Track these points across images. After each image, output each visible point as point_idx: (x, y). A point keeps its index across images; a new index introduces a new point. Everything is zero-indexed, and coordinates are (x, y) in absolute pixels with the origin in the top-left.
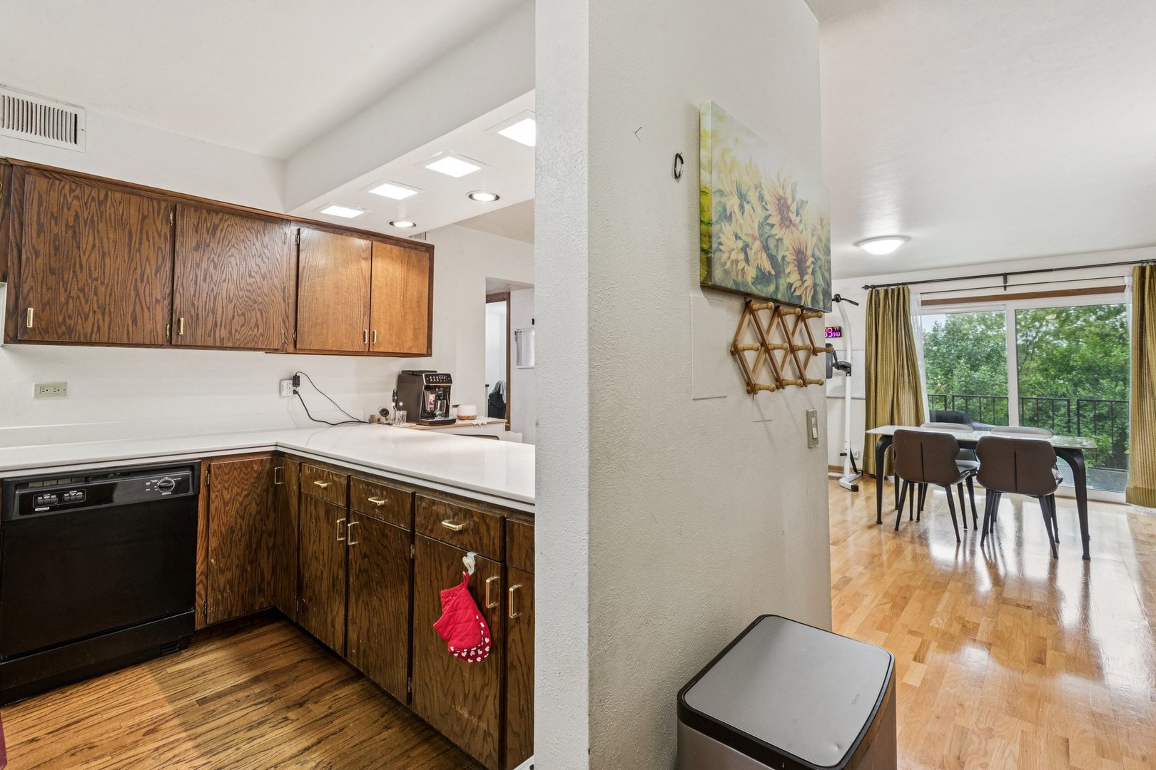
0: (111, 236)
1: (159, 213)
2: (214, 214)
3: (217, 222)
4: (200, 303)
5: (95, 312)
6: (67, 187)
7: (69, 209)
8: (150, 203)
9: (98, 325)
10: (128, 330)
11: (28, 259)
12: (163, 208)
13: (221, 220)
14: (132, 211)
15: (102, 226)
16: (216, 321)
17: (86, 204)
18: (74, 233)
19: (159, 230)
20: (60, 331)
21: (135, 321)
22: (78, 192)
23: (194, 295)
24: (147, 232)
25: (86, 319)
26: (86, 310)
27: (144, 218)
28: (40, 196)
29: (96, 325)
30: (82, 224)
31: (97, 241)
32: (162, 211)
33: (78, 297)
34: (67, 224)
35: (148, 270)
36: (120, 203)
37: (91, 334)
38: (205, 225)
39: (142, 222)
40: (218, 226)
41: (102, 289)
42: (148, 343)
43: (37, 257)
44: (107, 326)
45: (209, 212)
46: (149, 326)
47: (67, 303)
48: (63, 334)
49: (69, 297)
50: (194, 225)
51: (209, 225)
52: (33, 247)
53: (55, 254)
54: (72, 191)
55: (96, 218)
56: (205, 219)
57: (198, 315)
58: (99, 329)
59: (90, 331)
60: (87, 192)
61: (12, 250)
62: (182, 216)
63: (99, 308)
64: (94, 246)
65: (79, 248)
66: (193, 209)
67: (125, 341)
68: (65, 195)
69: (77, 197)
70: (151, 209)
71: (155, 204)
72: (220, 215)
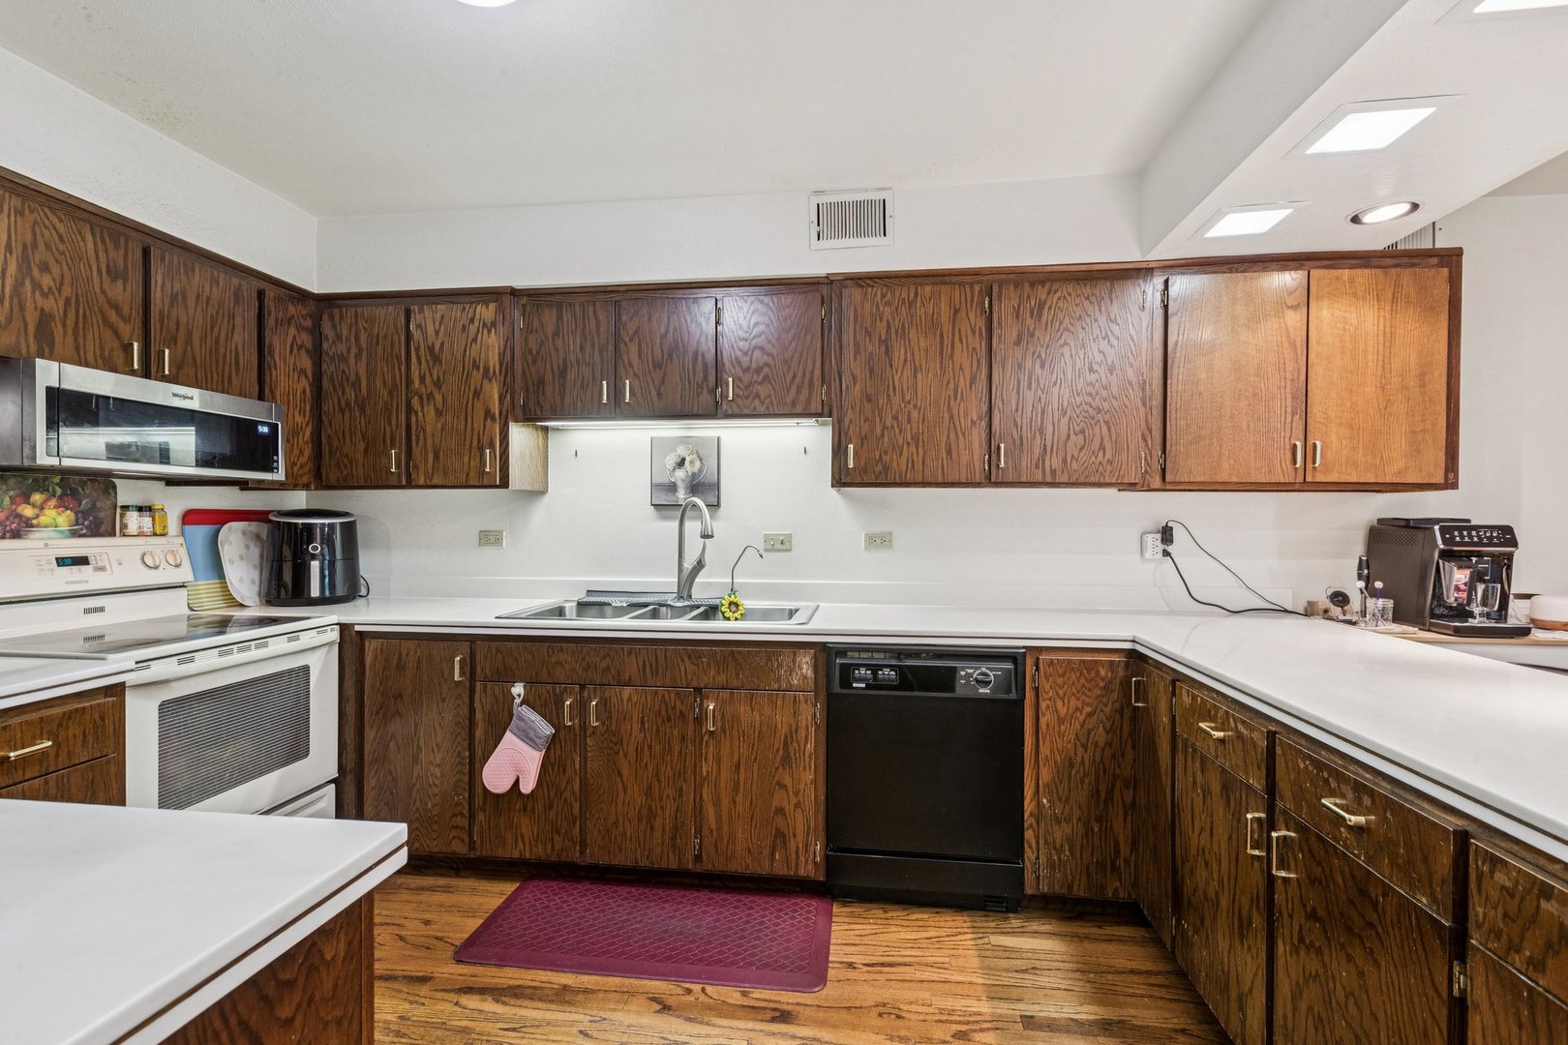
0: (922, 344)
1: (971, 305)
2: (1039, 286)
3: (1043, 298)
4: (1024, 421)
5: (908, 444)
6: (879, 293)
7: (881, 320)
8: (963, 290)
9: (913, 460)
10: (942, 465)
11: (847, 386)
12: (976, 293)
13: (1048, 293)
14: (943, 306)
15: (912, 334)
16: (1045, 445)
17: (897, 309)
18: (887, 347)
19: (973, 324)
20: (877, 470)
21: (949, 452)
22: (889, 297)
23: (1017, 410)
24: (960, 330)
25: (901, 454)
26: (900, 443)
27: (956, 311)
28: (856, 311)
29: (910, 461)
30: (893, 336)
31: (908, 354)
32: (976, 298)
33: (892, 427)
34: (880, 339)
35: (962, 384)
36: (930, 299)
37: (906, 472)
38: (1028, 306)
39: (955, 314)
40: (1045, 302)
41: (915, 415)
42: (964, 481)
43: (855, 384)
44: (920, 459)
45: (1033, 284)
46: (965, 459)
47: (883, 435)
48: (880, 473)
49: (884, 428)
50: (1014, 308)
51: (1033, 305)
52: (851, 373)
53: (871, 378)
54: (883, 296)
55: (906, 325)
56: (1029, 297)
57: (1021, 438)
58: (913, 466)
59: (904, 469)
60: (897, 294)
62: (1000, 299)
63: (912, 438)
64: (906, 360)
65: (891, 366)
66: (1012, 285)
67: (940, 480)
68: (878, 303)
69: (888, 304)
70: (963, 299)
71: (968, 290)
72: (1047, 286)
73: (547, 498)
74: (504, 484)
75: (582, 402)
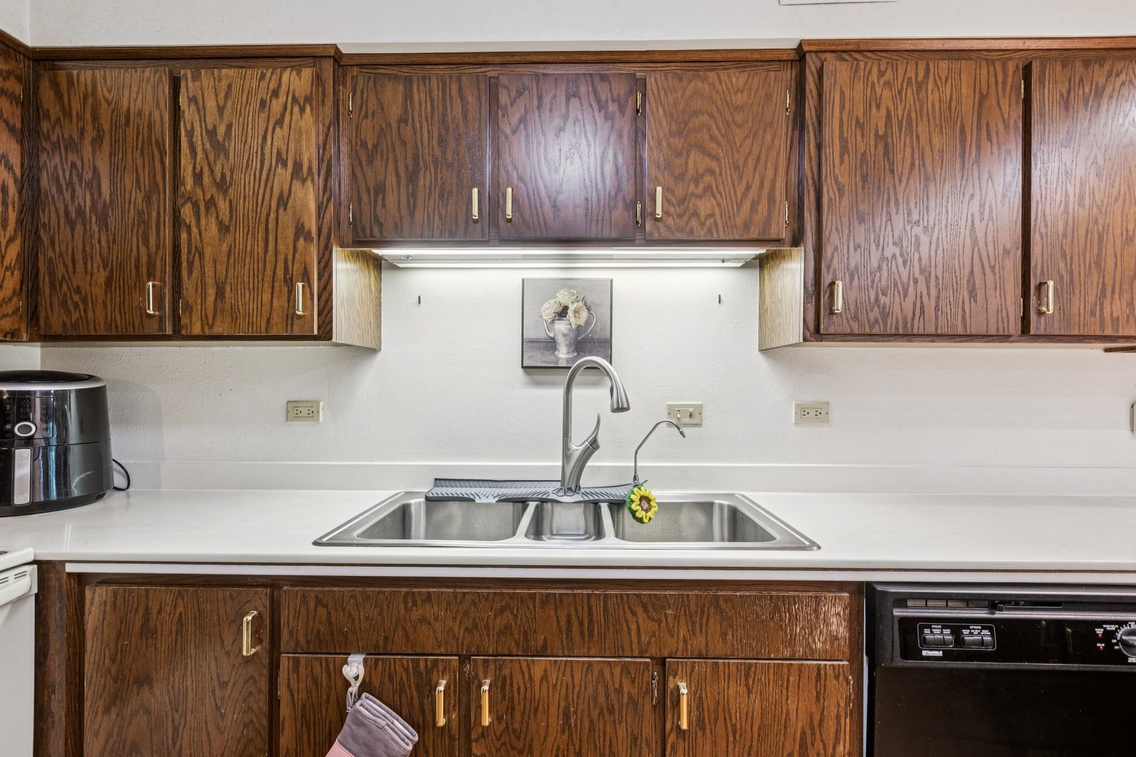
0: (936, 141)
1: (1004, 90)
2: (1097, 66)
3: (1102, 81)
4: (1076, 250)
5: (916, 281)
6: (875, 70)
7: (878, 107)
8: (991, 68)
9: (922, 303)
10: (963, 310)
11: (830, 200)
12: (1011, 74)
13: (1109, 76)
14: (964, 91)
15: (922, 128)
16: (1103, 283)
17: (900, 92)
18: (886, 146)
19: (1006, 116)
20: (872, 316)
21: (972, 293)
22: (889, 75)
23: (1065, 235)
24: (988, 124)
25: (906, 295)
26: (905, 278)
27: (983, 98)
28: (842, 93)
29: (918, 304)
30: (896, 129)
31: (916, 156)
32: (1009, 80)
33: (894, 256)
34: (876, 134)
35: (990, 197)
36: (947, 78)
37: (913, 319)
38: (1081, 92)
39: (981, 103)
40: (1104, 89)
41: (924, 240)
42: (994, 333)
43: (841, 196)
44: (933, 305)
45: (1087, 64)
46: (994, 303)
47: (880, 268)
48: (876, 321)
49: (883, 258)
50: (1062, 95)
51: (1087, 90)
52: (836, 181)
53: (863, 188)
54: (881, 74)
55: (913, 115)
56: (1081, 80)
57: (1071, 274)
58: (922, 312)
59: (910, 316)
60: (901, 71)
61: (809, 191)
62: (1042, 83)
63: (922, 271)
64: (913, 165)
65: (892, 171)
66: (1059, 63)
67: (960, 331)
68: (873, 83)
69: (888, 84)
70: (992, 80)
71: (999, 69)
72: (1107, 67)
73: (380, 356)
74: (325, 334)
75: (441, 218)
